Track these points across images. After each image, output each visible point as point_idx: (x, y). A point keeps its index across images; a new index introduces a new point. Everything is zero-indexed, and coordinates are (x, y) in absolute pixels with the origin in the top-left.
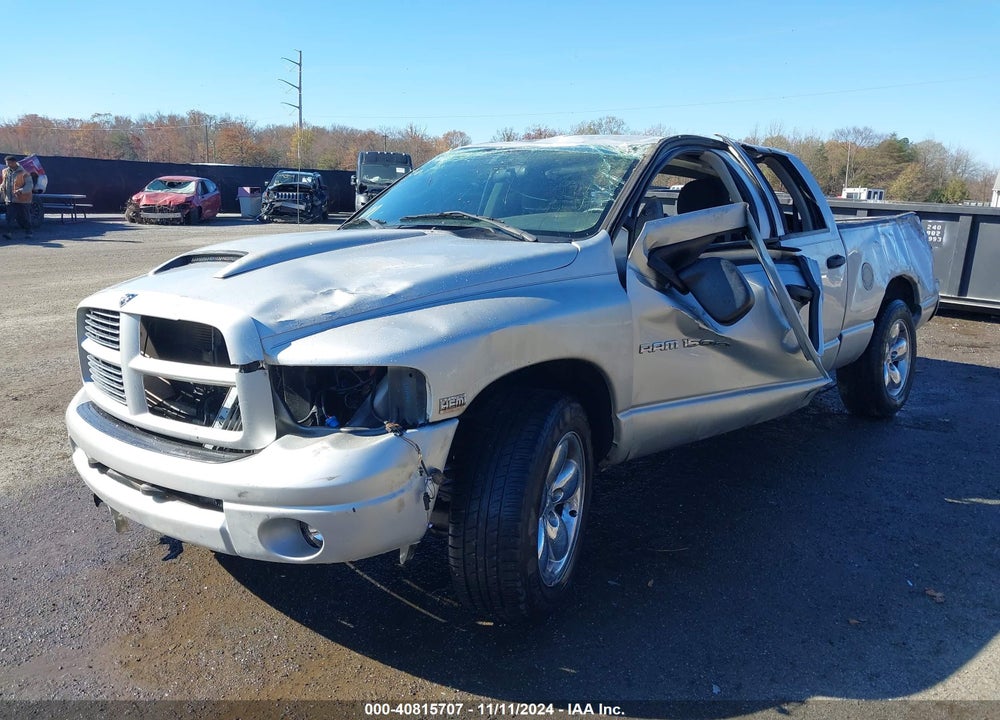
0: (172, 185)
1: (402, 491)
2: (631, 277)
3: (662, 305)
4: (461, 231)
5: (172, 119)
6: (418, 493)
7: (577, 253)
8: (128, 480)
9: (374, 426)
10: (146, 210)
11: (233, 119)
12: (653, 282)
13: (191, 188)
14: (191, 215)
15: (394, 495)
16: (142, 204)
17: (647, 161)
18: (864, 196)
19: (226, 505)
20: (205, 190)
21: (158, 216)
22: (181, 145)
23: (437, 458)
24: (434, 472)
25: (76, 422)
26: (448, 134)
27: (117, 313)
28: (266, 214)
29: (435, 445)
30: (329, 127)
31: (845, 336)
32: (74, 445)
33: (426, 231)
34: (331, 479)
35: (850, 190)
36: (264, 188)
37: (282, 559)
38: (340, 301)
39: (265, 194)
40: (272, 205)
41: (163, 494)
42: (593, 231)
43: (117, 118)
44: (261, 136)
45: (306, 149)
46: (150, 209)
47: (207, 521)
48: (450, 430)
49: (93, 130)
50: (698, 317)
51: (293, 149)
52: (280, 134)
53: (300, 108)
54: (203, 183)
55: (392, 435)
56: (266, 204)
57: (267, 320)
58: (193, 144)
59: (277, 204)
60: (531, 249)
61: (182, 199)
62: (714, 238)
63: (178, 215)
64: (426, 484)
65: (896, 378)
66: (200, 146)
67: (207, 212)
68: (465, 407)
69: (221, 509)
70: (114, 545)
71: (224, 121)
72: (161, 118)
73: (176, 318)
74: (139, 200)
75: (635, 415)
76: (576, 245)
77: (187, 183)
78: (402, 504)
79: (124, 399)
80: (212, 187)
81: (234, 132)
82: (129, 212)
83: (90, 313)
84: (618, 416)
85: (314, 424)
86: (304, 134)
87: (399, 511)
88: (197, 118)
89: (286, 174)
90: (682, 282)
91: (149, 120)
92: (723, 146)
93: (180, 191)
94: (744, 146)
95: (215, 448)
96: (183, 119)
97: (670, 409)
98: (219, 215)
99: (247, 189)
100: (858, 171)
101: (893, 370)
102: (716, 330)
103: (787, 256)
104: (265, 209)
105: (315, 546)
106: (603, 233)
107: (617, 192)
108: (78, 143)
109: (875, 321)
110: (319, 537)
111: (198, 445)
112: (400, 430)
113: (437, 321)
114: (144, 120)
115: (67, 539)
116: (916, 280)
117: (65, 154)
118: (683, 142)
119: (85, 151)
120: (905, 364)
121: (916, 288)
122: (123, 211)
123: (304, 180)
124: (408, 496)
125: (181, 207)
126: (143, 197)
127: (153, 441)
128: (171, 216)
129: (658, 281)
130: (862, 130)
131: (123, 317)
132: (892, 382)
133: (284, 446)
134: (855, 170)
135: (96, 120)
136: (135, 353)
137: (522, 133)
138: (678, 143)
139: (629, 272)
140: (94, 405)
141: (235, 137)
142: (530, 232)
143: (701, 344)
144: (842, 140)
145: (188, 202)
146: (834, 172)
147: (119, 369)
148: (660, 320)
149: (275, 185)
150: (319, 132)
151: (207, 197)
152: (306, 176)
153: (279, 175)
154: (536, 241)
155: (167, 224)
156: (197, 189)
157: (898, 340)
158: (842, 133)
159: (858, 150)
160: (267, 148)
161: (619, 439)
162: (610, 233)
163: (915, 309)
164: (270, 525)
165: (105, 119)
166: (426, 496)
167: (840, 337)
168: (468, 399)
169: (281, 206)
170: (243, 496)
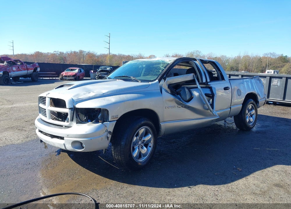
0: (72, 70)
1: (102, 136)
2: (163, 91)
3: (171, 97)
4: (125, 80)
5: (75, 52)
6: (106, 137)
7: (149, 85)
8: (46, 134)
9: (97, 122)
10: (65, 77)
11: (91, 52)
12: (170, 92)
13: (77, 71)
14: (76, 78)
15: (100, 137)
16: (64, 75)
17: (171, 64)
18: (273, 73)
19: (65, 138)
20: (81, 71)
21: (68, 78)
22: (77, 59)
23: (111, 129)
24: (110, 132)
25: (37, 123)
26: (150, 56)
27: (45, 97)
28: (97, 78)
29: (110, 126)
30: (117, 54)
31: (231, 108)
32: (36, 128)
33: (117, 80)
34: (86, 132)
35: (268, 71)
36: (97, 71)
37: (77, 151)
38: (92, 94)
39: (97, 72)
40: (98, 76)
41: (53, 136)
42: (155, 80)
43: (60, 52)
44: (98, 57)
45: (110, 60)
46: (66, 76)
47: (61, 142)
48: (114, 123)
49: (53, 55)
50: (181, 100)
51: (107, 60)
52: (104, 56)
53: (109, 49)
54: (80, 69)
55: (101, 123)
56: (97, 75)
57: (75, 98)
58: (80, 59)
59: (100, 75)
60: (140, 84)
61: (74, 74)
62: (185, 82)
63: (73, 78)
64: (108, 135)
65: (251, 120)
66: (82, 59)
67: (81, 77)
68: (118, 118)
69: (64, 139)
70: (44, 152)
71: (88, 52)
72: (72, 52)
73: (57, 98)
74: (63, 74)
75: (165, 123)
76: (150, 83)
77: (76, 69)
78: (102, 139)
79: (46, 116)
80: (82, 71)
81: (91, 56)
82: (60, 77)
83: (41, 98)
84: (160, 123)
85: (85, 121)
86: (110, 56)
87: (102, 140)
88: (81, 52)
89: (103, 67)
90: (176, 92)
91: (68, 53)
92: (195, 60)
93: (74, 71)
94: (201, 60)
95: (65, 127)
96: (77, 52)
97: (177, 122)
98: (84, 78)
99: (92, 71)
100: (272, 65)
101: (250, 118)
102: (185, 104)
103: (207, 86)
104: (97, 77)
105: (83, 148)
106: (157, 81)
107: (162, 71)
108: (50, 59)
109: (242, 104)
110: (84, 146)
111: (62, 126)
112: (103, 122)
113: (113, 99)
114: (67, 52)
115: (35, 151)
116: (257, 94)
117: (46, 62)
118: (183, 59)
119: (51, 62)
120: (254, 116)
121: (257, 96)
122: (59, 77)
123: (108, 69)
124: (104, 137)
125: (74, 76)
126: (64, 73)
127: (52, 126)
128: (71, 78)
129: (171, 92)
130: (272, 53)
131: (46, 98)
132: (249, 121)
133: (77, 125)
134: (271, 65)
135: (55, 53)
136: (48, 106)
137: (171, 55)
138: (182, 59)
139: (163, 89)
140: (41, 119)
141: (91, 57)
142: (140, 80)
143: (182, 107)
144: (266, 56)
145: (76, 74)
146: (264, 65)
147: (45, 110)
148: (171, 101)
149: (100, 70)
150: (114, 56)
151: (81, 73)
152: (108, 68)
153: (101, 67)
154: (141, 82)
155: (70, 80)
156: (78, 71)
157: (251, 110)
158: (266, 54)
159: (272, 59)
160: (100, 60)
161: (161, 129)
162: (159, 80)
163: (257, 101)
164: (74, 143)
165: (57, 52)
166: (108, 137)
167: (230, 108)
168: (119, 117)
169: (101, 76)
170: (68, 136)
